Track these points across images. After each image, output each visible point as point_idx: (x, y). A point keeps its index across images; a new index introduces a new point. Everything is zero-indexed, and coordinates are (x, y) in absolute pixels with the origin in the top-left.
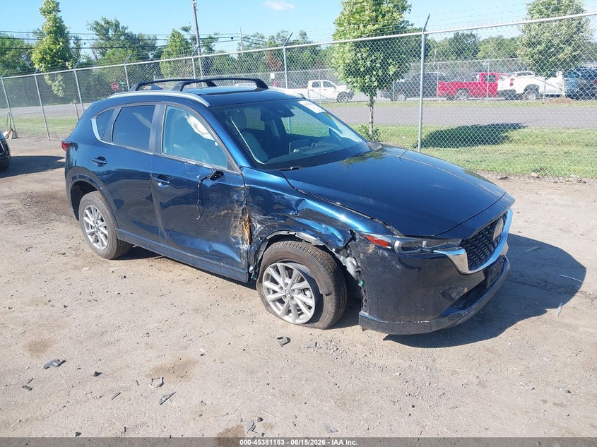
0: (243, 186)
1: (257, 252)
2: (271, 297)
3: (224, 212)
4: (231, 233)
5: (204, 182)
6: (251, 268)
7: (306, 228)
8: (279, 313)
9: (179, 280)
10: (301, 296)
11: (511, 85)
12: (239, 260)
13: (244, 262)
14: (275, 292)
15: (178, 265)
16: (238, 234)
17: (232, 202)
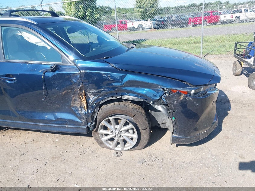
0: (79, 72)
1: (93, 114)
2: (104, 138)
3: (65, 92)
4: (72, 105)
5: (47, 74)
6: (89, 124)
7: (129, 92)
8: (111, 147)
9: (29, 141)
10: (127, 134)
11: (133, 24)
12: (79, 121)
13: (83, 122)
14: (106, 135)
15: (22, 132)
16: (77, 104)
17: (72, 84)
